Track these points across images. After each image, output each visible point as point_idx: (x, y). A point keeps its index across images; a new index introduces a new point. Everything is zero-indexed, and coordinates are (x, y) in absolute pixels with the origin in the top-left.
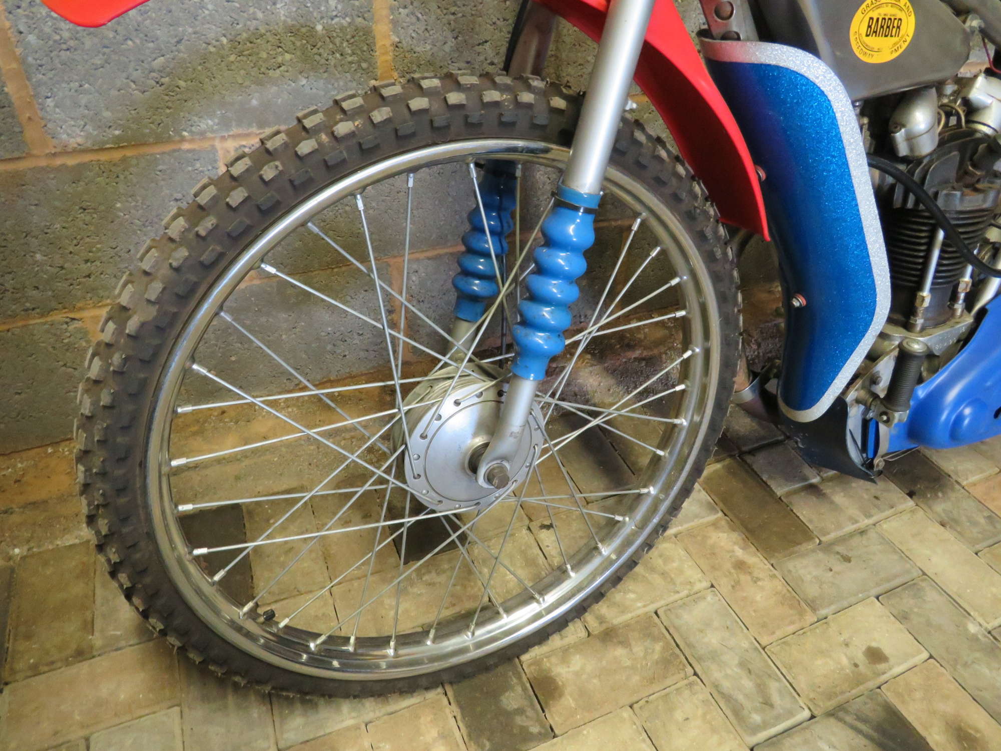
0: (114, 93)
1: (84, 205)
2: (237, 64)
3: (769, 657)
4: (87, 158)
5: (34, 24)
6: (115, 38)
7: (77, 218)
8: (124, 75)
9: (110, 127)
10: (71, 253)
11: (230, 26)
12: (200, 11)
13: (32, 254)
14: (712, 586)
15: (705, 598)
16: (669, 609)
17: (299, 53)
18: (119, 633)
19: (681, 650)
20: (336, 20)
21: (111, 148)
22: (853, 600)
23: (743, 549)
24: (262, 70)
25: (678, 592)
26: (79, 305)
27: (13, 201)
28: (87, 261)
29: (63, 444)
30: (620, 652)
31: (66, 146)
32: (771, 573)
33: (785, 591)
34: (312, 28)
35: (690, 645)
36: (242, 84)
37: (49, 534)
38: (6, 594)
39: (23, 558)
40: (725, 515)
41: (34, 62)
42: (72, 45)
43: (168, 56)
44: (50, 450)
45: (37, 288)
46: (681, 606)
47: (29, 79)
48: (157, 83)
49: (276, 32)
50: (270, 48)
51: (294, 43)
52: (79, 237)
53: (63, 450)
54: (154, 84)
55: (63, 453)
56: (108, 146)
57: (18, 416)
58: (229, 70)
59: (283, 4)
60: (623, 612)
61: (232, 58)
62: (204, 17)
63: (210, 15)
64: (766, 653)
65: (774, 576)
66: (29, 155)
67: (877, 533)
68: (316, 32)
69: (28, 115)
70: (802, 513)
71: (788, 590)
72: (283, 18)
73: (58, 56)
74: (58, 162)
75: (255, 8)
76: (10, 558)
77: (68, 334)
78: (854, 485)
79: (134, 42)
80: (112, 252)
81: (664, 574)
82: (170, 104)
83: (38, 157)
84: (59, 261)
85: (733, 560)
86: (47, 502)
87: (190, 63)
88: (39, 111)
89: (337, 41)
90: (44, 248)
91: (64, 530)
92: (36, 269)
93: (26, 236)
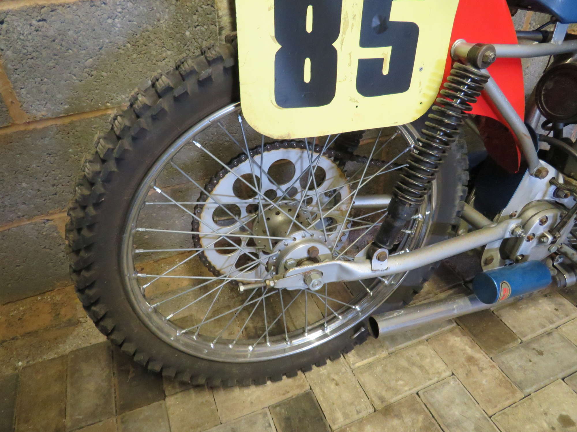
0: (63, 82)
1: (50, 152)
2: (138, 60)
3: (494, 423)
4: (49, 123)
5: (10, 44)
6: (61, 49)
7: (46, 160)
8: (69, 71)
9: (62, 104)
10: (43, 181)
11: (132, 37)
12: (113, 29)
13: (20, 183)
14: (453, 374)
15: (449, 383)
16: (426, 390)
17: (176, 50)
18: (81, 417)
19: (436, 420)
20: (198, 28)
21: (63, 117)
22: (547, 381)
23: (472, 348)
24: (154, 62)
25: (431, 379)
26: (51, 212)
27: (6, 152)
28: (53, 185)
29: (47, 293)
30: (396, 422)
31: (35, 117)
32: (491, 364)
33: (501, 377)
34: (183, 34)
35: (441, 416)
36: (141, 71)
37: (39, 352)
38: (14, 393)
39: (24, 368)
40: (458, 325)
41: (12, 68)
42: (34, 55)
43: (95, 58)
44: (39, 298)
45: (24, 203)
46: (433, 389)
47: (10, 78)
48: (89, 75)
49: (161, 38)
50: (157, 48)
51: (172, 44)
52: (47, 171)
53: (47, 297)
54: (87, 75)
55: (47, 299)
56: (61, 115)
57: (19, 279)
58: (133, 63)
59: (165, 20)
60: (396, 394)
61: (135, 56)
62: (115, 32)
63: (119, 31)
64: (492, 420)
65: (493, 367)
66: (13, 125)
67: (559, 334)
68: (186, 36)
69: (10, 100)
70: (508, 322)
71: (503, 376)
72: (164, 29)
73: (27, 63)
74: (31, 127)
75: (147, 24)
76: (16, 369)
77: (45, 229)
78: (540, 301)
79: (73, 51)
80: (68, 179)
81: (421, 367)
82: (98, 87)
83: (19, 125)
84: (36, 186)
85: (465, 356)
86: (38, 331)
87: (108, 61)
88: (17, 97)
89: (200, 40)
90: (27, 179)
91: (49, 348)
92: (23, 192)
93: (15, 173)
